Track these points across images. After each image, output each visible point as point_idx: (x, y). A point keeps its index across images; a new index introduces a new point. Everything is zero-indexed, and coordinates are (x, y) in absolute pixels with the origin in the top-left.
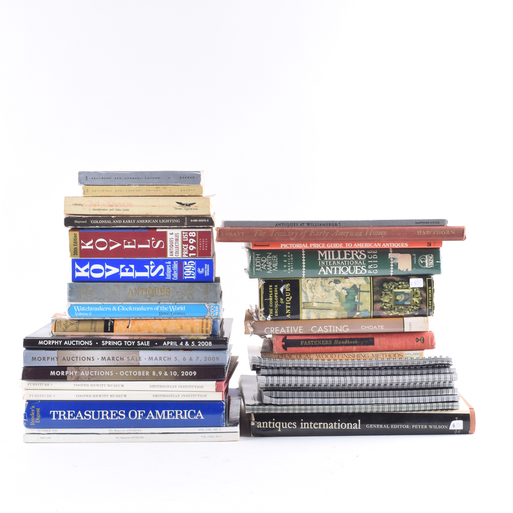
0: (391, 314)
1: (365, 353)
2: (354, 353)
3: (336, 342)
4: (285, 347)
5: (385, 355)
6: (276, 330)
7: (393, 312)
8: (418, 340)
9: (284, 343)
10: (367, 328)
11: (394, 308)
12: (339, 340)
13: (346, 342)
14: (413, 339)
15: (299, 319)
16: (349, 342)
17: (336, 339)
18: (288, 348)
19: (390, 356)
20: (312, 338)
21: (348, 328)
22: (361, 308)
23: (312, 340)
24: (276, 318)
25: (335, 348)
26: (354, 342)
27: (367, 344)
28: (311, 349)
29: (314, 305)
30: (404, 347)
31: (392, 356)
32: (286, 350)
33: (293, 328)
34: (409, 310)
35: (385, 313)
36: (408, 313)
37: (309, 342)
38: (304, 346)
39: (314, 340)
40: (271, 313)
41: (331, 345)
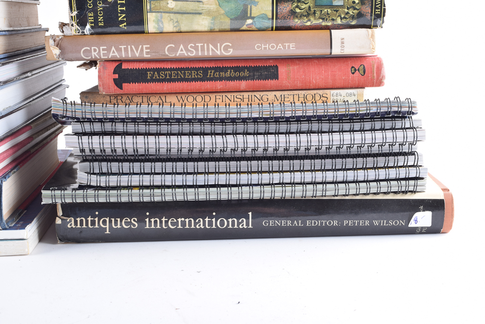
0: (309, 24)
1: (262, 94)
2: (242, 94)
3: (210, 74)
4: (118, 83)
5: (296, 98)
6: (102, 52)
7: (312, 19)
8: (354, 70)
9: (117, 76)
10: (265, 48)
11: (314, 13)
12: (217, 69)
13: (228, 74)
14: (346, 68)
15: (143, 32)
16: (233, 74)
17: (211, 68)
18: (125, 85)
19: (305, 97)
20: (169, 66)
21: (230, 47)
22: (255, 11)
23: (167, 70)
24: (100, 30)
25: (208, 85)
26: (242, 74)
27: (266, 78)
28: (166, 86)
29: (169, 6)
30: (330, 83)
31: (310, 98)
32: (121, 88)
33: (131, 48)
34: (340, 16)
35: (297, 22)
36: (339, 21)
37: (162, 74)
38: (153, 80)
39: (171, 70)
40: (91, 19)
41: (202, 80)
